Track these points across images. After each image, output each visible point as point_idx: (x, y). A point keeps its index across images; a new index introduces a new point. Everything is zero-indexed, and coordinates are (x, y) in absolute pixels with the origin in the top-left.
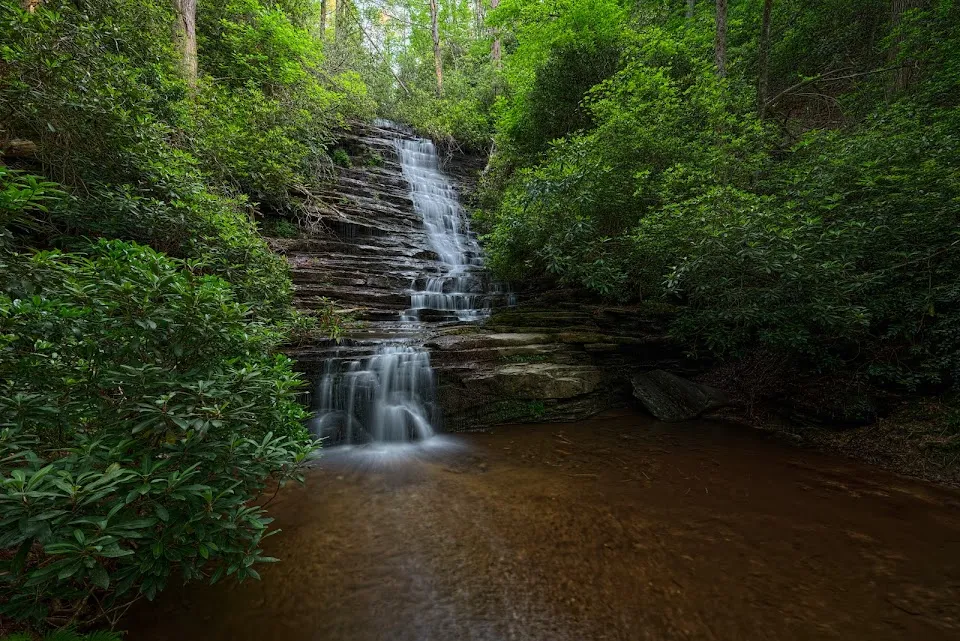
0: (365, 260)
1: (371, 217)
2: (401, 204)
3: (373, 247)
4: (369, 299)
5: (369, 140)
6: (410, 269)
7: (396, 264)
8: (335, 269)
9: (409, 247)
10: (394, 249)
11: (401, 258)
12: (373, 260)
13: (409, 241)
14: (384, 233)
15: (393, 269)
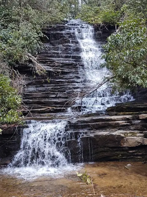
0: (57, 86)
1: (62, 67)
2: (76, 58)
3: (62, 80)
4: (56, 103)
5: (63, 32)
6: (78, 88)
7: (71, 87)
8: (44, 91)
9: (79, 78)
10: (72, 80)
11: (75, 84)
12: (61, 86)
13: (78, 75)
14: (67, 73)
15: (70, 89)
